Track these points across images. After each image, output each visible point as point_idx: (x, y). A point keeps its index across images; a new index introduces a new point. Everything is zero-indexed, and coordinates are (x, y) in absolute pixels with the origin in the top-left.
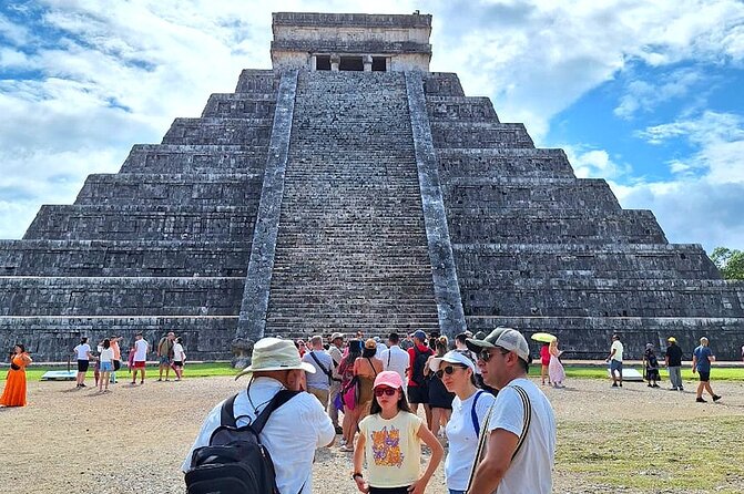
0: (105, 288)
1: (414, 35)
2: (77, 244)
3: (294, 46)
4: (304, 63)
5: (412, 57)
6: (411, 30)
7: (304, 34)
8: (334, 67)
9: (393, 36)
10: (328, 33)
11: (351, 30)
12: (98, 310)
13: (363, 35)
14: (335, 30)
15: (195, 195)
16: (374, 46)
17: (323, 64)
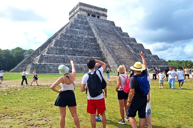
0: (81, 58)
1: (104, 13)
2: (69, 49)
3: (84, 10)
4: (85, 14)
5: (104, 17)
6: (104, 12)
7: (85, 8)
8: (91, 16)
9: (101, 12)
10: (90, 9)
11: (94, 9)
12: (81, 63)
13: (96, 11)
14: (91, 8)
15: (84, 40)
16: (98, 13)
17: (89, 15)
